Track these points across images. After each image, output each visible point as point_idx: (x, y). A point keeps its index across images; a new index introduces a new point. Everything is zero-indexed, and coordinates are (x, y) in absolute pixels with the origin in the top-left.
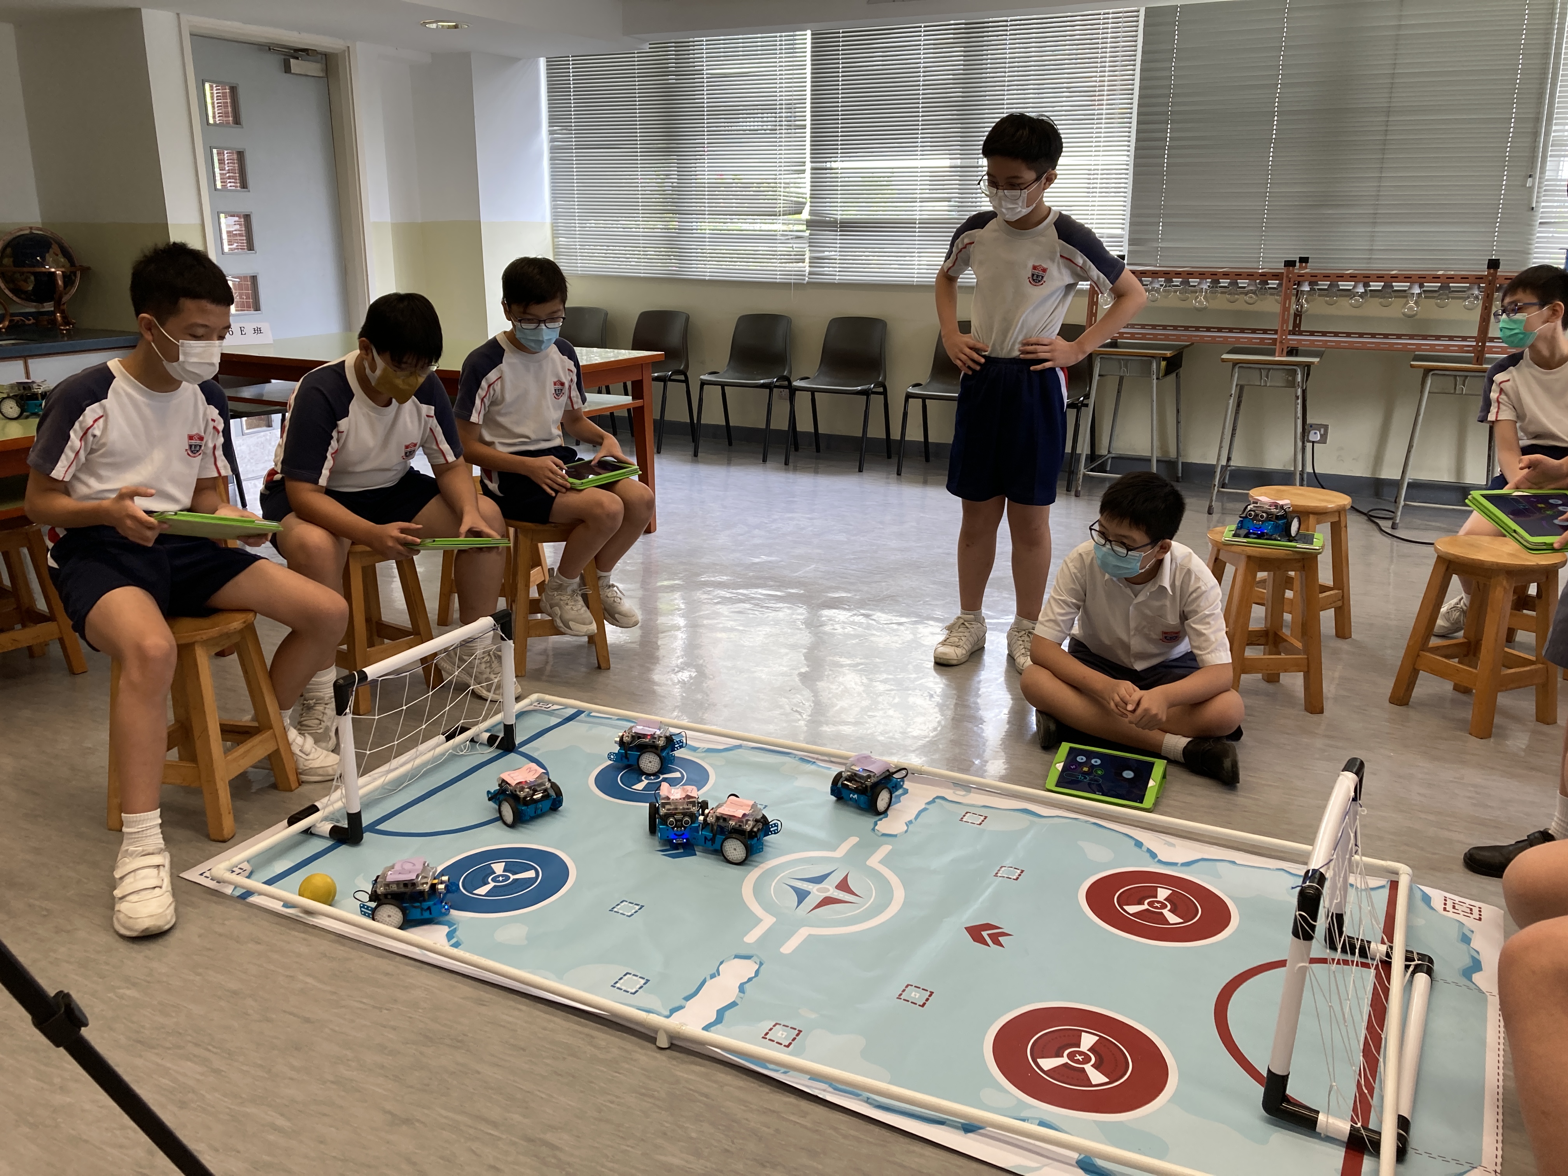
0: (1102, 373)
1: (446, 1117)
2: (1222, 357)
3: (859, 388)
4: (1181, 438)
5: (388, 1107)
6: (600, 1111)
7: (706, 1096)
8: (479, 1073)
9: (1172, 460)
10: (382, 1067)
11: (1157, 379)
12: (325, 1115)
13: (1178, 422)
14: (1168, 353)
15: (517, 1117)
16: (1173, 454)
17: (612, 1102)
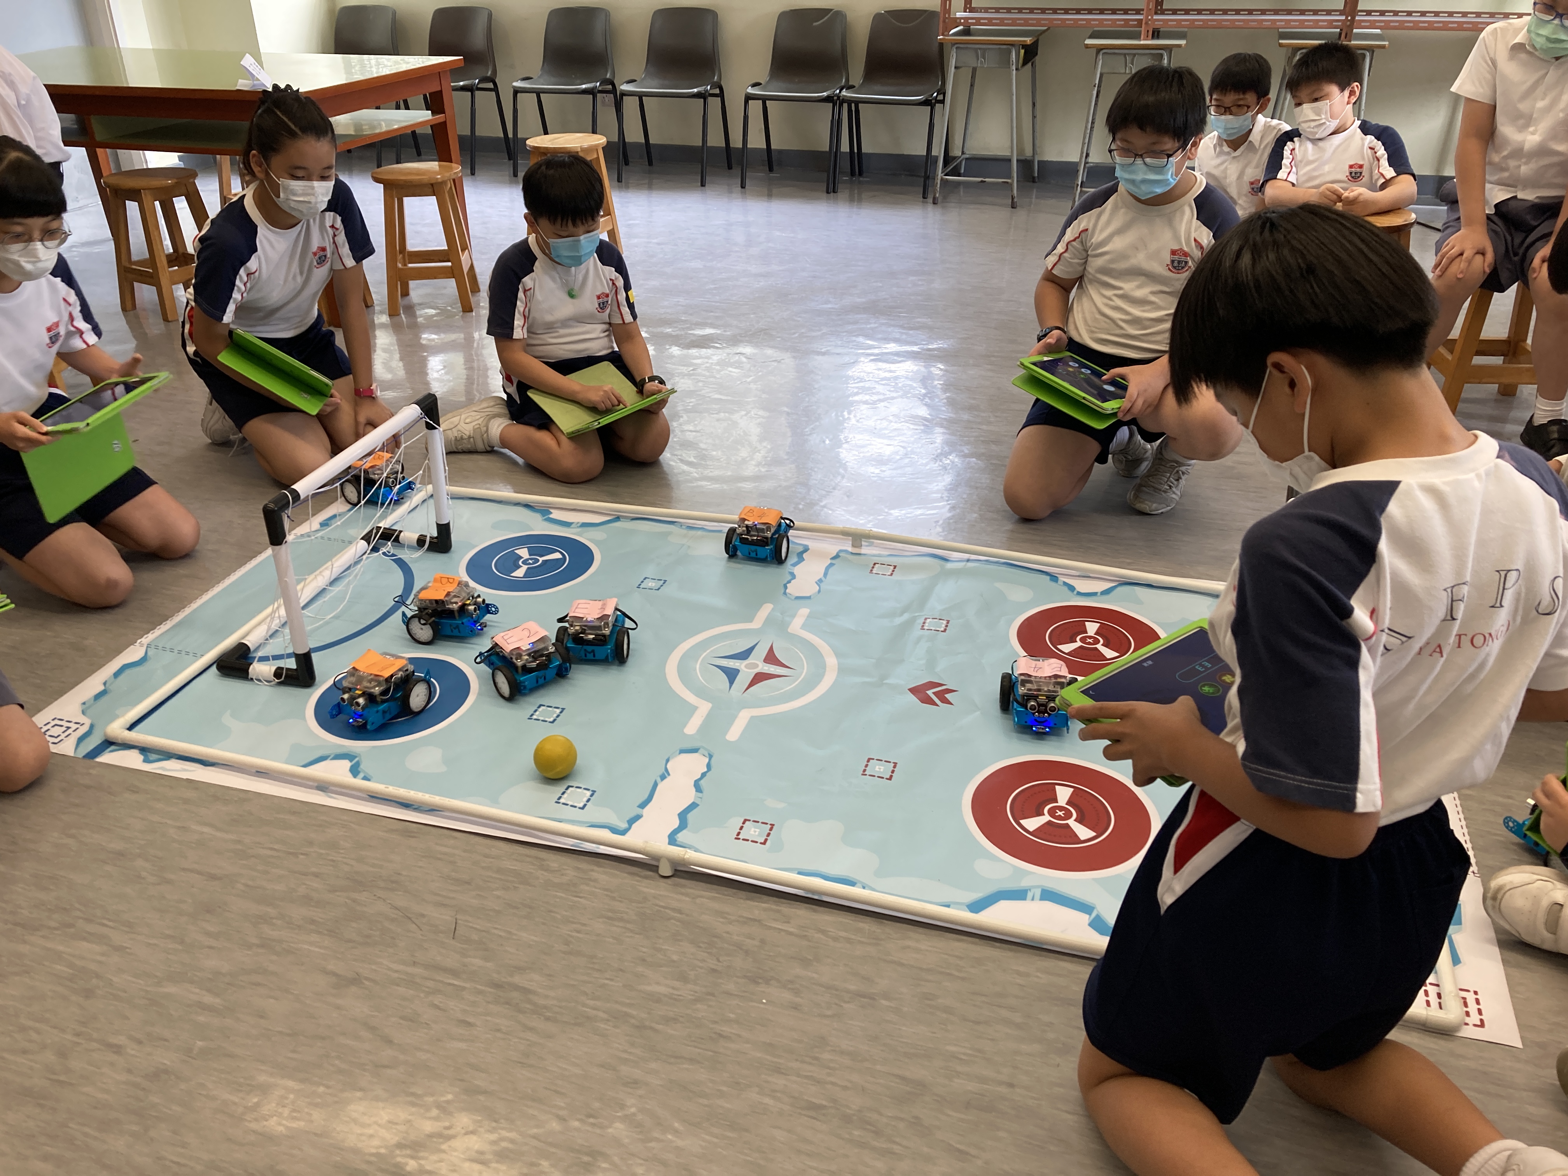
0: (958, 65)
1: (396, 971)
2: (1086, 42)
3: (695, 90)
4: (1037, 134)
5: (331, 967)
6: (567, 943)
7: (680, 911)
8: (423, 916)
9: (1028, 158)
10: (313, 922)
11: (1016, 69)
12: (258, 984)
13: (1034, 117)
14: (1028, 40)
15: (478, 962)
16: (1028, 153)
17: (578, 932)
